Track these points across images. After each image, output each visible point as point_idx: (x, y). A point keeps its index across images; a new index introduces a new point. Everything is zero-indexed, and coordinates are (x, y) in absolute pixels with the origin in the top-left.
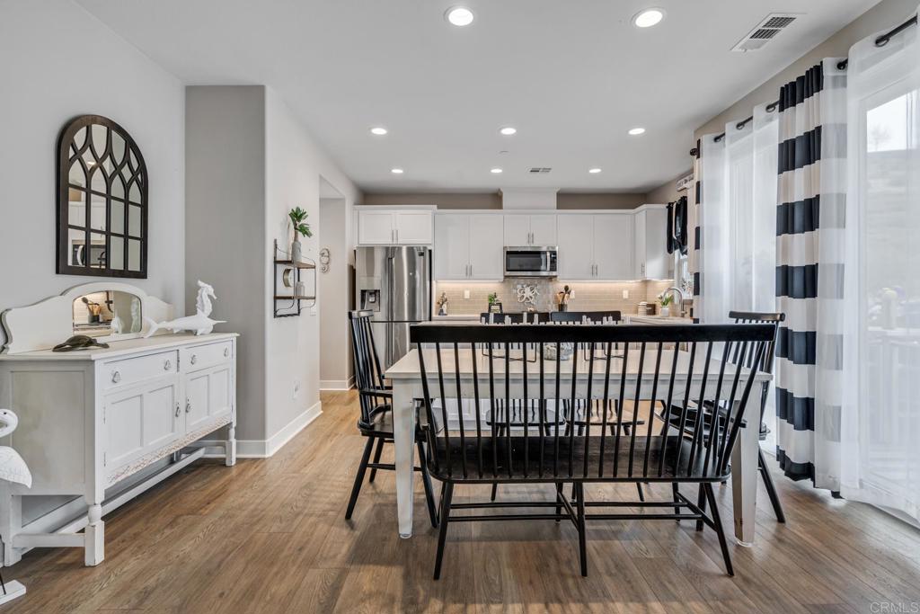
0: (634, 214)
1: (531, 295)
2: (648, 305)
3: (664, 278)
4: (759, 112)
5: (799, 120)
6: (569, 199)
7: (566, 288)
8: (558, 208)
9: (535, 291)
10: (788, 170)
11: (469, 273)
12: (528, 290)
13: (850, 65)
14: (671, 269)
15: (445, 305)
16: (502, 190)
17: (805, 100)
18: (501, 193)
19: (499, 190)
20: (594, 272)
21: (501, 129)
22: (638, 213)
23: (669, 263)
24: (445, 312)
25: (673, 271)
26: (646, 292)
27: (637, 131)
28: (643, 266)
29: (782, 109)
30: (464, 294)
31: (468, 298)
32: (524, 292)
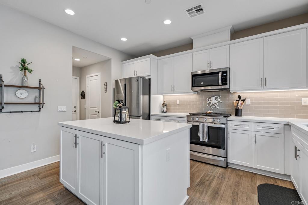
7: (240, 97)
8: (231, 40)
11: (173, 89)
18: (193, 40)
20: (263, 83)
30: (176, 102)
31: (179, 104)
32: (211, 100)
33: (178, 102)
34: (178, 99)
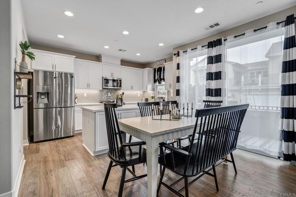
0: (143, 70)
1: (111, 95)
2: (146, 99)
3: (152, 91)
4: (199, 47)
5: (214, 52)
6: (124, 63)
7: (123, 93)
8: (121, 65)
9: (112, 94)
10: (210, 64)
11: (88, 86)
12: (109, 93)
13: (227, 40)
14: (154, 88)
15: (76, 100)
16: (102, 55)
17: (216, 47)
18: (101, 56)
19: (100, 55)
20: (132, 88)
21: (123, 31)
22: (144, 70)
23: (153, 86)
24: (76, 102)
25: (155, 89)
26: (144, 94)
27: (161, 45)
28: (147, 87)
29: (208, 48)
30: (84, 94)
31: (86, 96)
32: (108, 94)
33: (85, 95)
34: (86, 93)
